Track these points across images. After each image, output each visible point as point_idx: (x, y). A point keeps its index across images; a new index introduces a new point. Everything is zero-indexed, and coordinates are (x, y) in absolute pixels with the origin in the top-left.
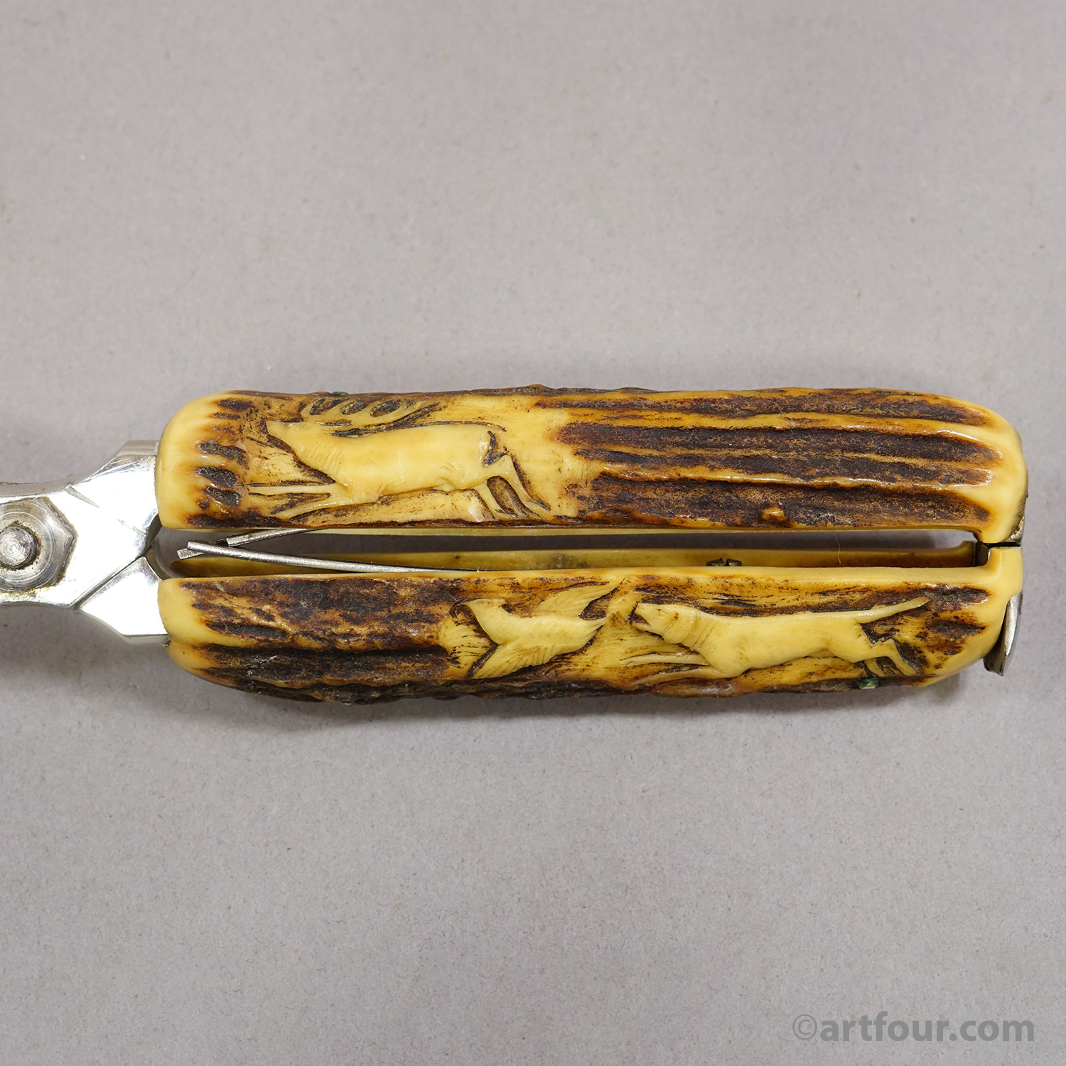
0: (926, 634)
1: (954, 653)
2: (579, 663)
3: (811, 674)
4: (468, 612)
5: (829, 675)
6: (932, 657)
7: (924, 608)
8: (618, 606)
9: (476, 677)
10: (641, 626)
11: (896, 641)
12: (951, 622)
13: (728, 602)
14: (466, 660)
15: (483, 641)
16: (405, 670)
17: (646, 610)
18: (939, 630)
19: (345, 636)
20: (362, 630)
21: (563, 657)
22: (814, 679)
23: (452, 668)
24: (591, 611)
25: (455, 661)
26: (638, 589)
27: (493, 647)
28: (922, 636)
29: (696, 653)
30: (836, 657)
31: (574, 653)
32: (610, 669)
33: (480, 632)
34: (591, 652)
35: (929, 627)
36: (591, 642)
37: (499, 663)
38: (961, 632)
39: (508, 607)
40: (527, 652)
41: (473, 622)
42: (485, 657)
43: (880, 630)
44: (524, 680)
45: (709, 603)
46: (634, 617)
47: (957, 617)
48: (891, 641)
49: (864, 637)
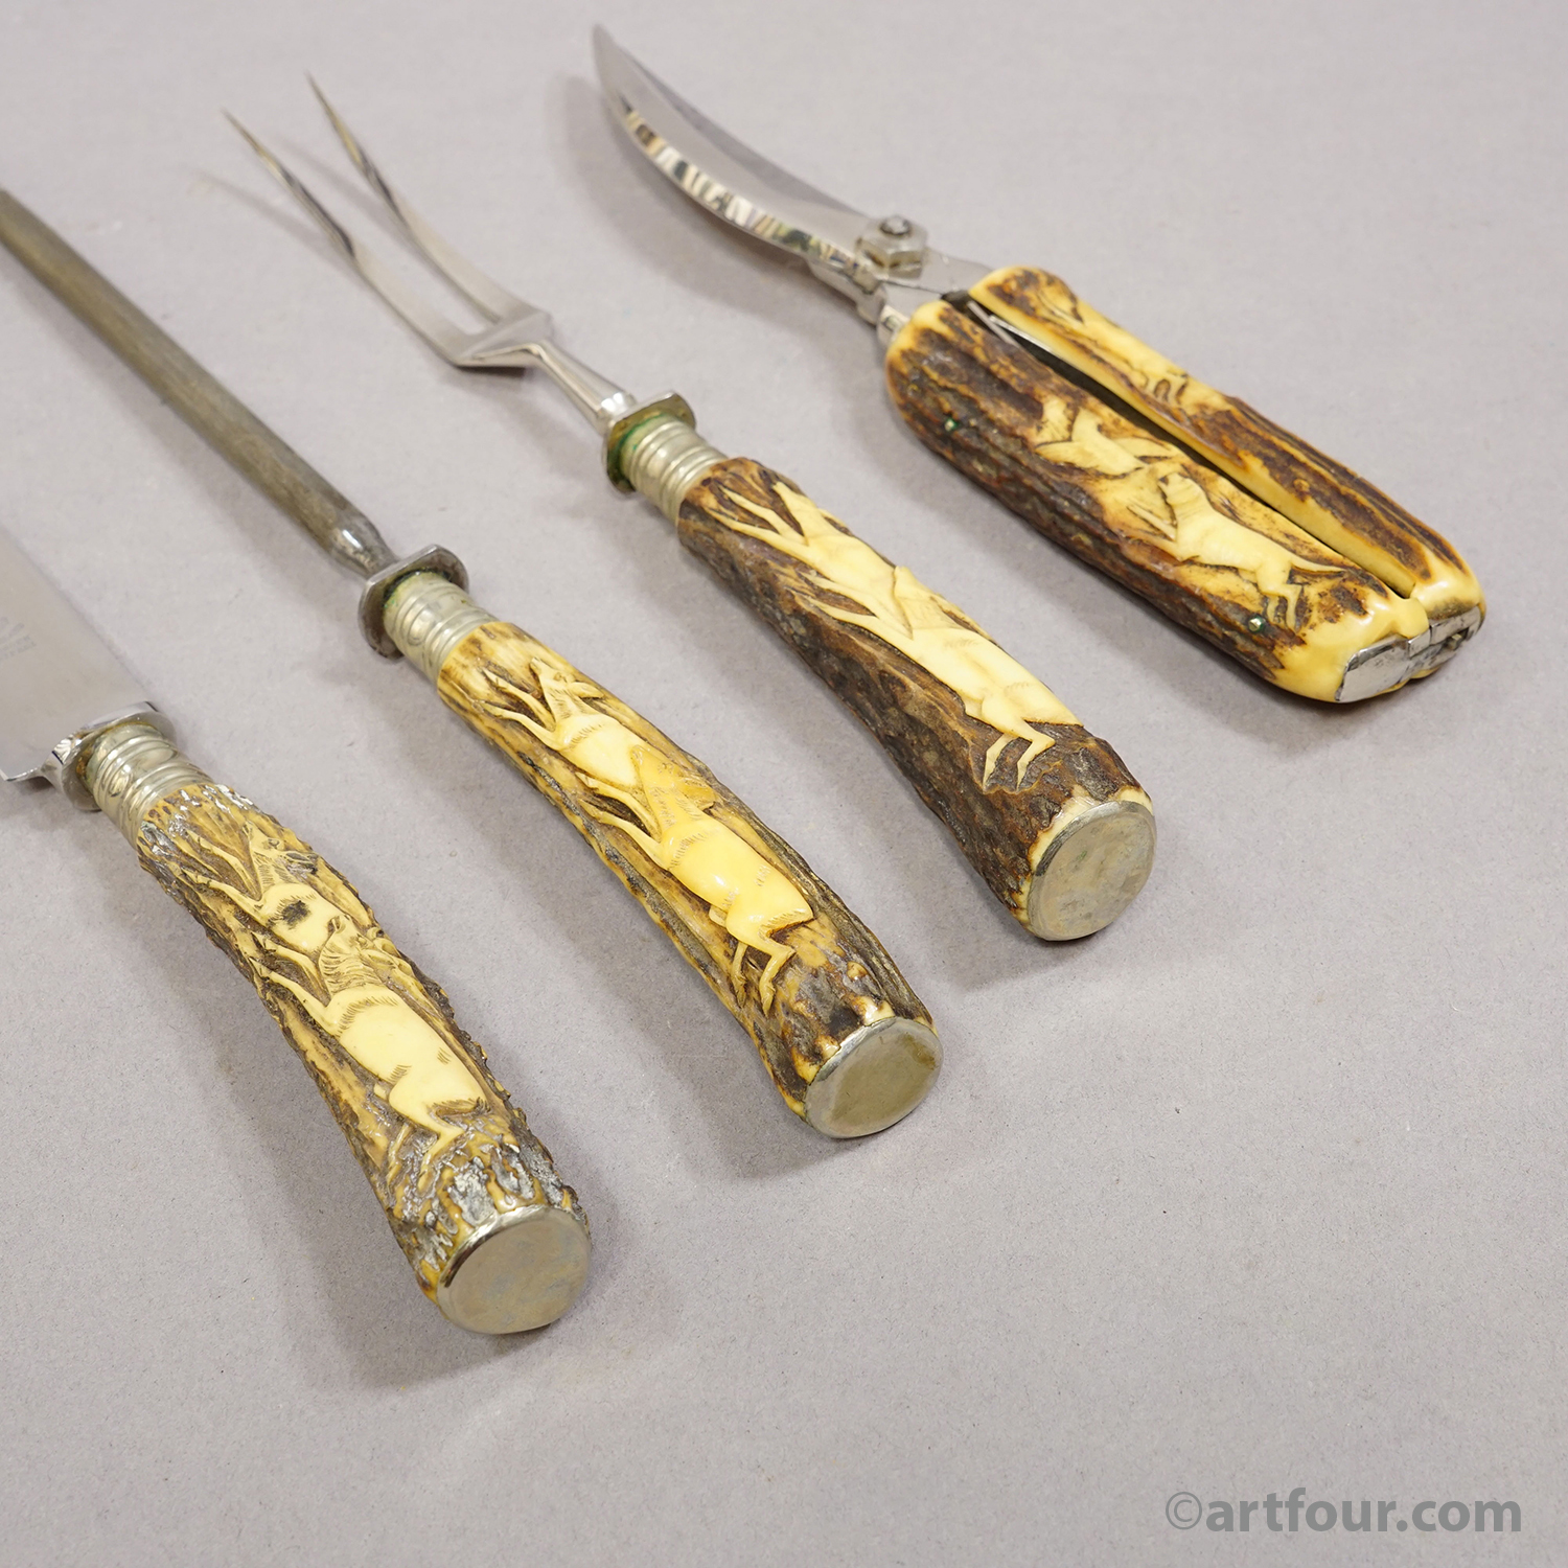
0: (1326, 594)
1: (1331, 621)
2: (1105, 484)
3: (1228, 592)
4: (1076, 413)
5: (1238, 601)
6: (1315, 616)
7: (1339, 574)
8: (1163, 469)
9: (1038, 450)
10: (1163, 485)
11: (1302, 591)
12: (1349, 592)
13: (1226, 506)
14: (1046, 435)
15: (1066, 434)
16: (1005, 413)
17: (1175, 479)
18: (1336, 597)
19: (1002, 366)
20: (1014, 370)
21: (1100, 475)
22: (1227, 598)
23: (1033, 431)
24: (1144, 458)
25: (1039, 429)
26: (1183, 465)
27: (1069, 439)
28: (1321, 595)
29: (1175, 526)
30: (1256, 585)
31: (1107, 476)
32: (1116, 501)
33: (1070, 428)
34: (1117, 483)
35: (1331, 591)
36: (1124, 475)
37: (1063, 453)
38: (1349, 605)
39: (1100, 428)
40: (1083, 452)
41: (1073, 420)
42: (1057, 442)
43: (1299, 579)
44: (1060, 477)
45: (1215, 499)
46: (1164, 480)
47: (1355, 590)
48: (1300, 587)
49: (1285, 576)
